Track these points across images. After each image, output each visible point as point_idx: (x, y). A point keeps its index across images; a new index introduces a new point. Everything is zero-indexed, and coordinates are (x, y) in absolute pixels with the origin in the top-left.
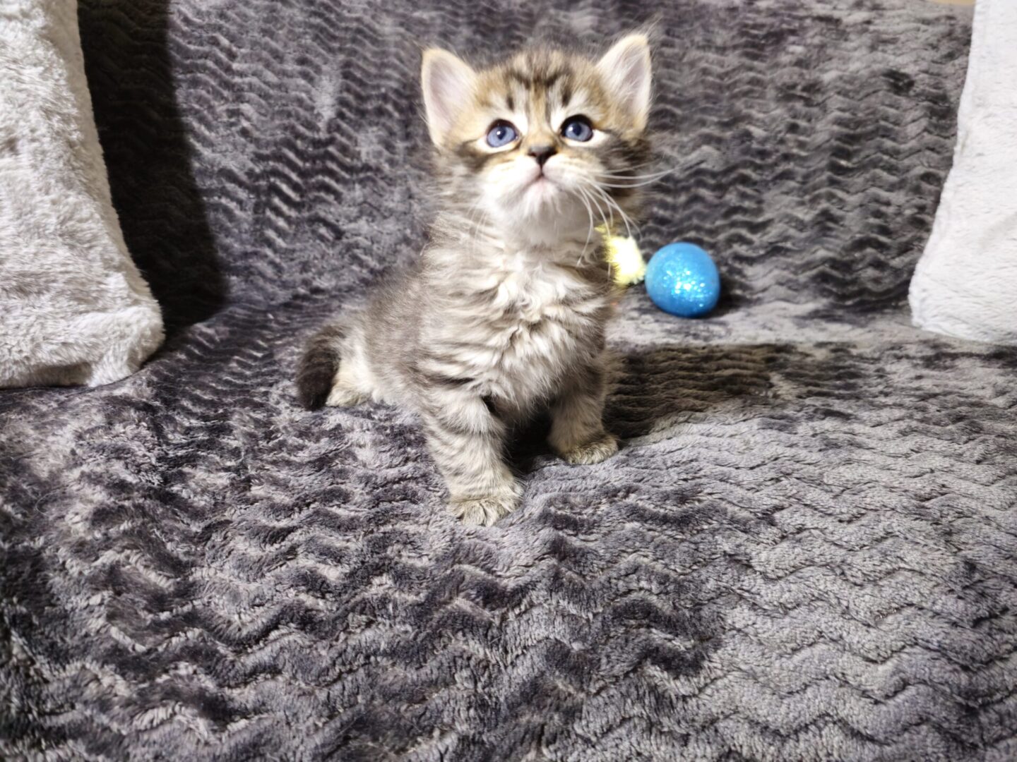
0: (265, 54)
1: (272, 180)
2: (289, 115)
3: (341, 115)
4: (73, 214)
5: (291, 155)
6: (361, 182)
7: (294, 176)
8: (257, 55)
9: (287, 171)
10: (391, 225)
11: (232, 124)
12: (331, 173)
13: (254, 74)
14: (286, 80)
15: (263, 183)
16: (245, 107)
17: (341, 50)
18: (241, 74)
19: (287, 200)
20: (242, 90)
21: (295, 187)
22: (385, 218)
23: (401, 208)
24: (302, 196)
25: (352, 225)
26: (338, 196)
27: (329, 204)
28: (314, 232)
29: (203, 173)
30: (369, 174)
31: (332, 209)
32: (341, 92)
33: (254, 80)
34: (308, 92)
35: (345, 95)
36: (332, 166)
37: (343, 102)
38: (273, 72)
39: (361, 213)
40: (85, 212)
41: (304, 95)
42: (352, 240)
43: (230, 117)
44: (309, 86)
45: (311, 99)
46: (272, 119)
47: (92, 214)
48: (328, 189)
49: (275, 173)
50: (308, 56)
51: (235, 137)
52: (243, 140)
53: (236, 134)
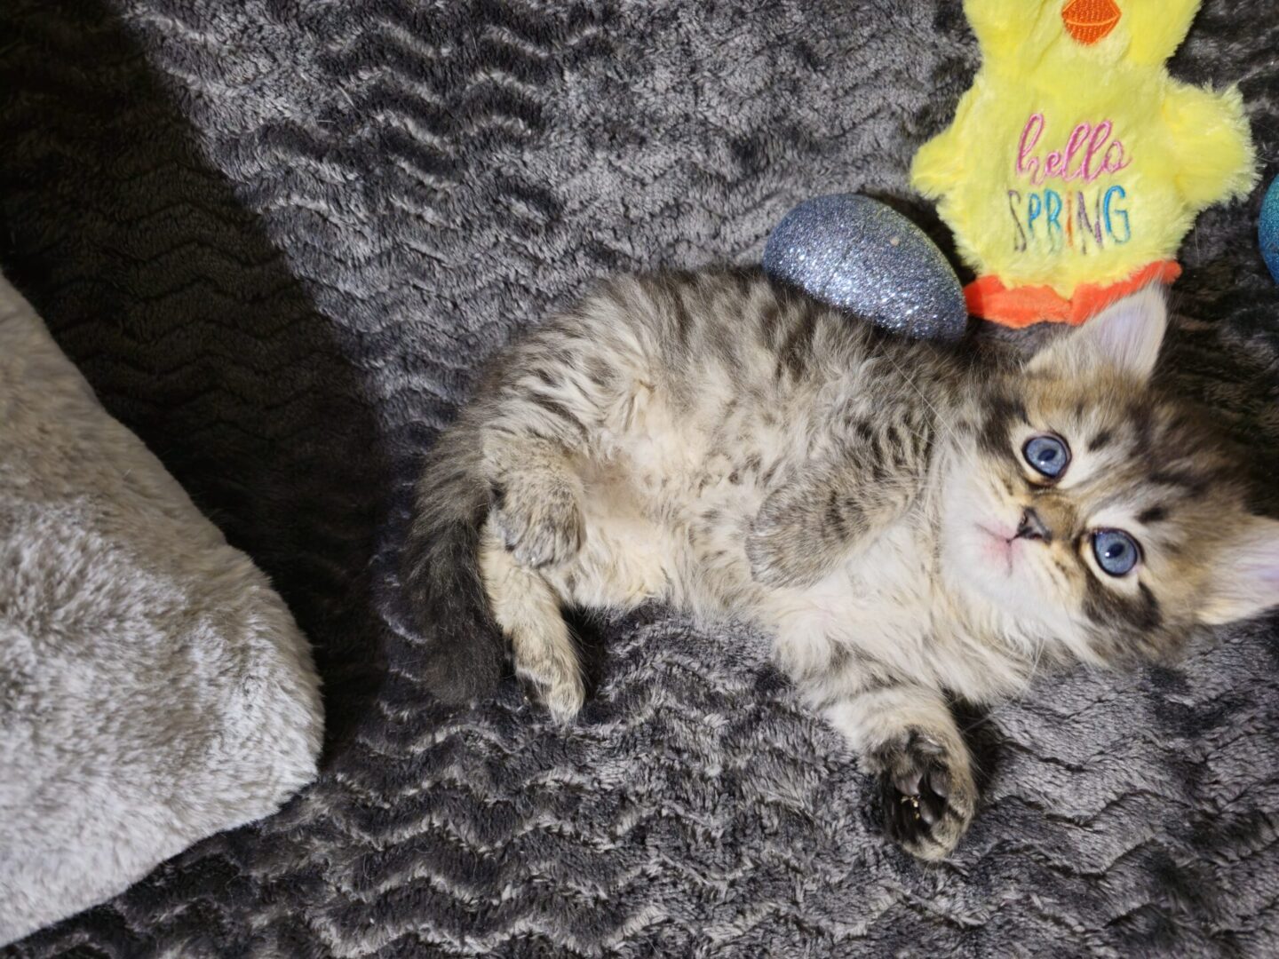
1: (380, 118)
4: (50, 589)
5: (401, 34)
6: (577, 59)
7: (423, 91)
9: (404, 82)
10: (658, 157)
12: (506, 59)
15: (365, 132)
19: (428, 160)
21: (435, 121)
22: (642, 141)
23: (676, 106)
24: (456, 142)
25: (577, 181)
26: (533, 115)
27: (519, 143)
28: (502, 221)
29: (231, 146)
30: (590, 31)
31: (528, 156)
36: (504, 36)
39: (592, 145)
40: (71, 560)
42: (583, 218)
47: (84, 548)
48: (506, 103)
49: (382, 97)
51: (261, 28)
52: (280, 28)
53: (262, 20)
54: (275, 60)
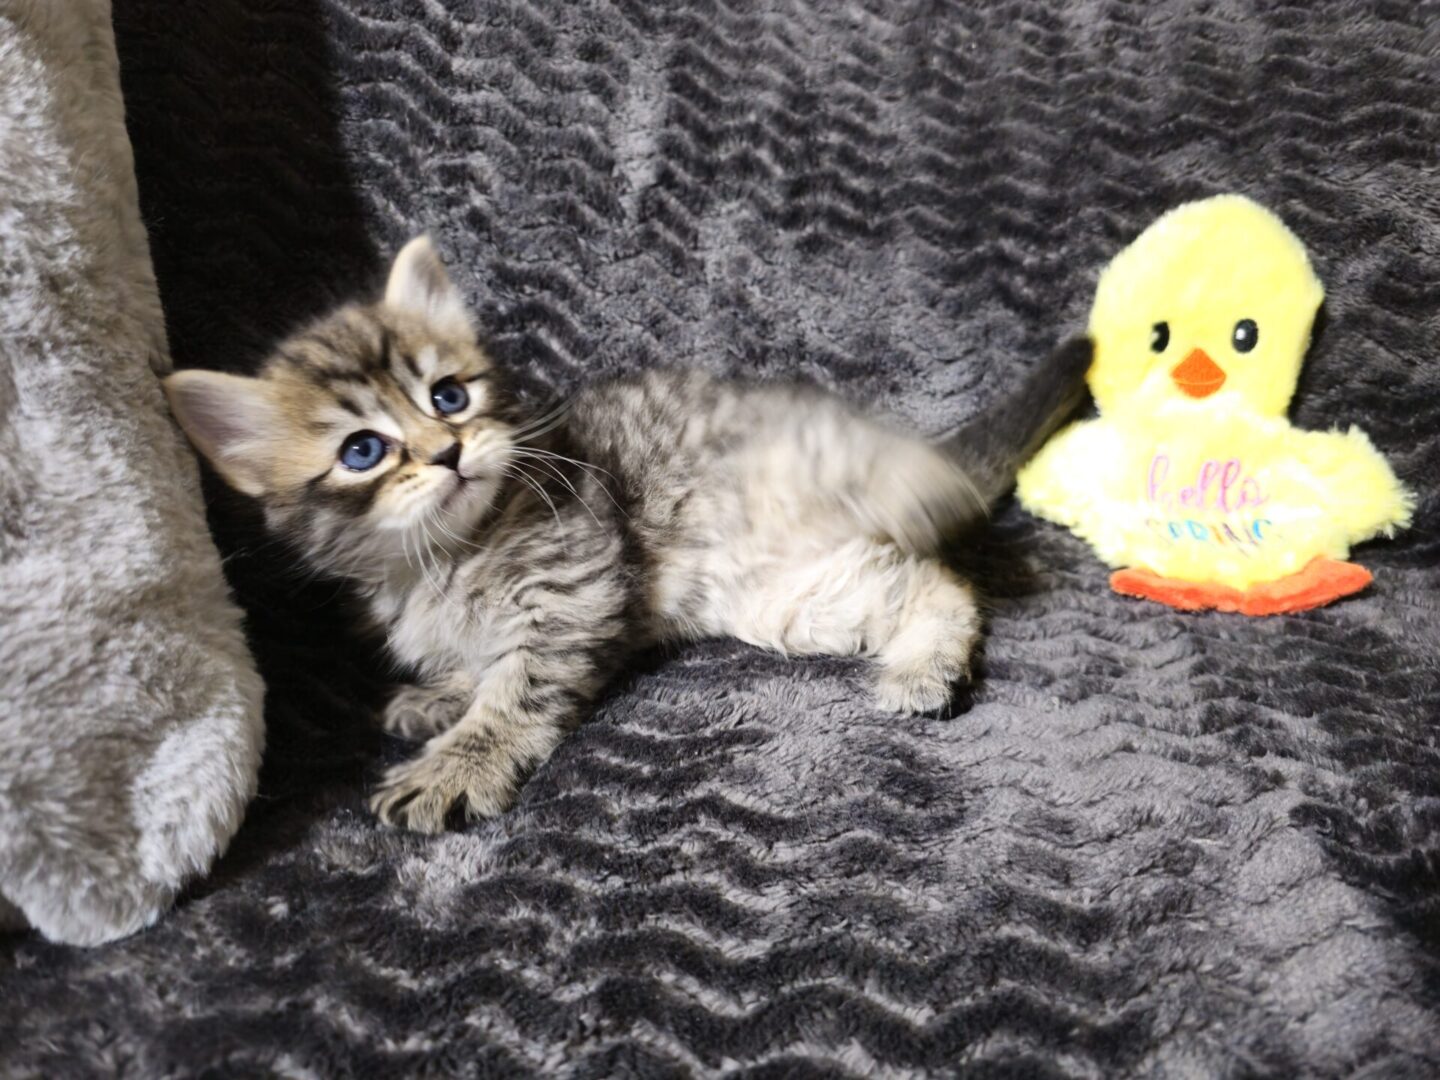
0: (516, 34)
2: (565, 180)
3: (666, 178)
8: (501, 38)
11: (451, 202)
13: (495, 83)
14: (557, 98)
16: (477, 160)
17: (668, 22)
18: (470, 84)
20: (469, 121)
32: (667, 123)
33: (496, 97)
34: (601, 125)
35: (676, 129)
37: (670, 148)
38: (533, 77)
41: (592, 131)
43: (447, 184)
44: (605, 111)
45: (606, 141)
46: (531, 190)
50: (601, 37)
51: (456, 230)
52: (472, 236)
53: (459, 224)
54: (458, 255)
